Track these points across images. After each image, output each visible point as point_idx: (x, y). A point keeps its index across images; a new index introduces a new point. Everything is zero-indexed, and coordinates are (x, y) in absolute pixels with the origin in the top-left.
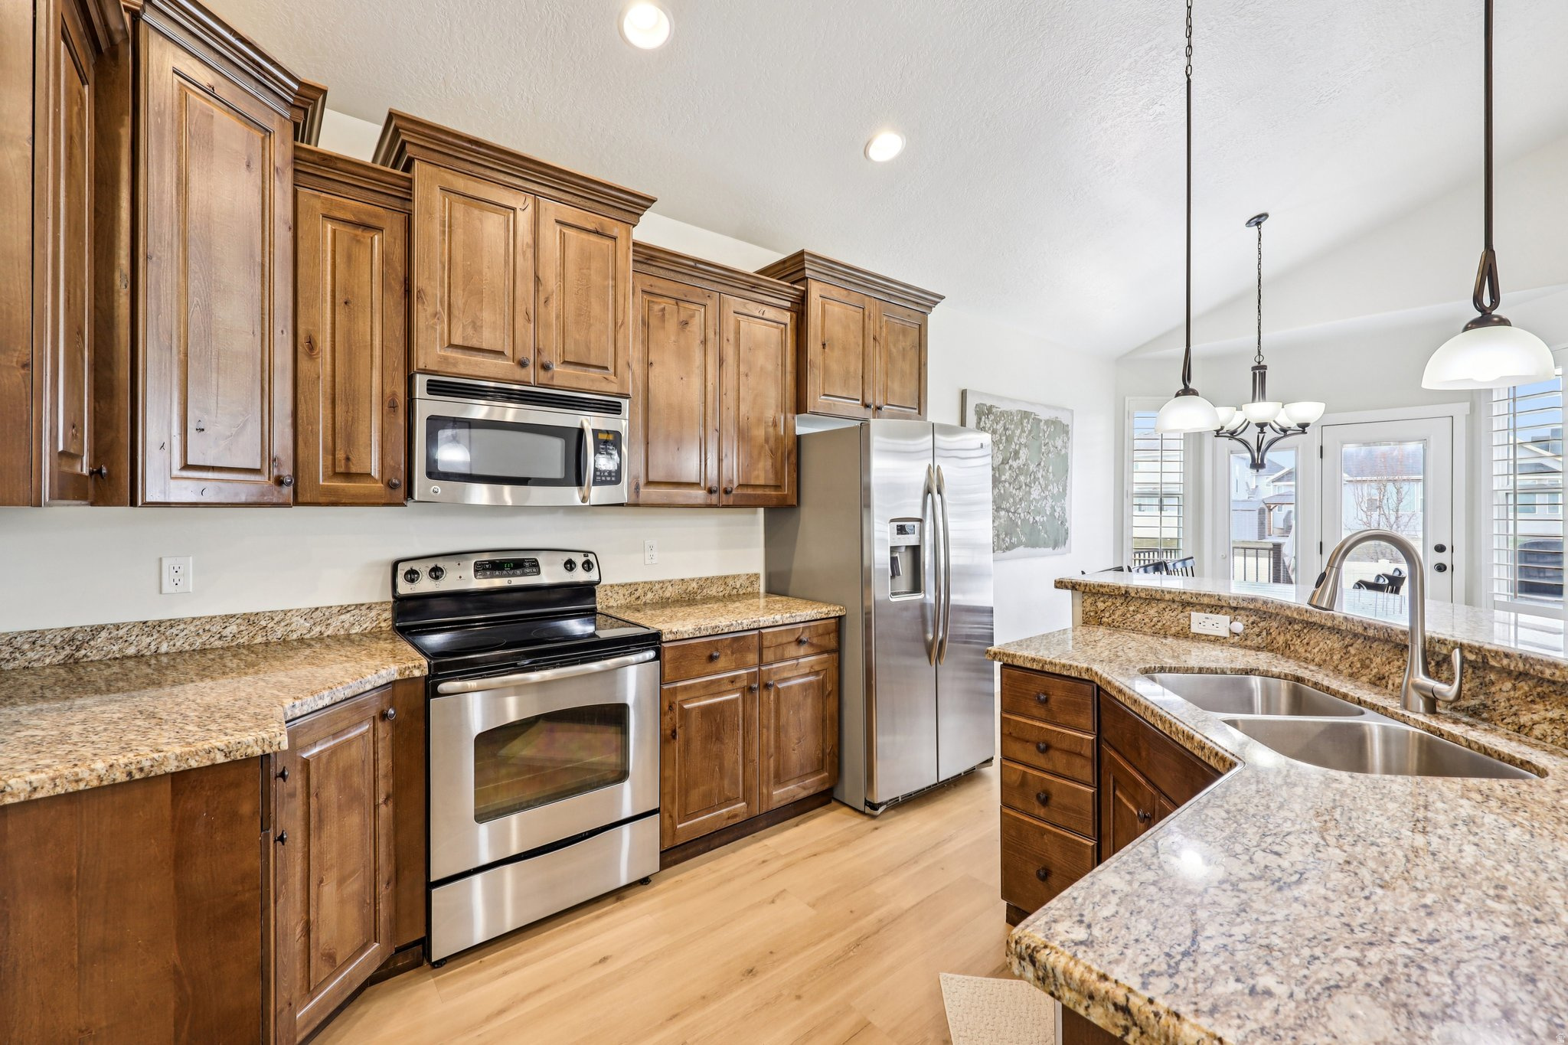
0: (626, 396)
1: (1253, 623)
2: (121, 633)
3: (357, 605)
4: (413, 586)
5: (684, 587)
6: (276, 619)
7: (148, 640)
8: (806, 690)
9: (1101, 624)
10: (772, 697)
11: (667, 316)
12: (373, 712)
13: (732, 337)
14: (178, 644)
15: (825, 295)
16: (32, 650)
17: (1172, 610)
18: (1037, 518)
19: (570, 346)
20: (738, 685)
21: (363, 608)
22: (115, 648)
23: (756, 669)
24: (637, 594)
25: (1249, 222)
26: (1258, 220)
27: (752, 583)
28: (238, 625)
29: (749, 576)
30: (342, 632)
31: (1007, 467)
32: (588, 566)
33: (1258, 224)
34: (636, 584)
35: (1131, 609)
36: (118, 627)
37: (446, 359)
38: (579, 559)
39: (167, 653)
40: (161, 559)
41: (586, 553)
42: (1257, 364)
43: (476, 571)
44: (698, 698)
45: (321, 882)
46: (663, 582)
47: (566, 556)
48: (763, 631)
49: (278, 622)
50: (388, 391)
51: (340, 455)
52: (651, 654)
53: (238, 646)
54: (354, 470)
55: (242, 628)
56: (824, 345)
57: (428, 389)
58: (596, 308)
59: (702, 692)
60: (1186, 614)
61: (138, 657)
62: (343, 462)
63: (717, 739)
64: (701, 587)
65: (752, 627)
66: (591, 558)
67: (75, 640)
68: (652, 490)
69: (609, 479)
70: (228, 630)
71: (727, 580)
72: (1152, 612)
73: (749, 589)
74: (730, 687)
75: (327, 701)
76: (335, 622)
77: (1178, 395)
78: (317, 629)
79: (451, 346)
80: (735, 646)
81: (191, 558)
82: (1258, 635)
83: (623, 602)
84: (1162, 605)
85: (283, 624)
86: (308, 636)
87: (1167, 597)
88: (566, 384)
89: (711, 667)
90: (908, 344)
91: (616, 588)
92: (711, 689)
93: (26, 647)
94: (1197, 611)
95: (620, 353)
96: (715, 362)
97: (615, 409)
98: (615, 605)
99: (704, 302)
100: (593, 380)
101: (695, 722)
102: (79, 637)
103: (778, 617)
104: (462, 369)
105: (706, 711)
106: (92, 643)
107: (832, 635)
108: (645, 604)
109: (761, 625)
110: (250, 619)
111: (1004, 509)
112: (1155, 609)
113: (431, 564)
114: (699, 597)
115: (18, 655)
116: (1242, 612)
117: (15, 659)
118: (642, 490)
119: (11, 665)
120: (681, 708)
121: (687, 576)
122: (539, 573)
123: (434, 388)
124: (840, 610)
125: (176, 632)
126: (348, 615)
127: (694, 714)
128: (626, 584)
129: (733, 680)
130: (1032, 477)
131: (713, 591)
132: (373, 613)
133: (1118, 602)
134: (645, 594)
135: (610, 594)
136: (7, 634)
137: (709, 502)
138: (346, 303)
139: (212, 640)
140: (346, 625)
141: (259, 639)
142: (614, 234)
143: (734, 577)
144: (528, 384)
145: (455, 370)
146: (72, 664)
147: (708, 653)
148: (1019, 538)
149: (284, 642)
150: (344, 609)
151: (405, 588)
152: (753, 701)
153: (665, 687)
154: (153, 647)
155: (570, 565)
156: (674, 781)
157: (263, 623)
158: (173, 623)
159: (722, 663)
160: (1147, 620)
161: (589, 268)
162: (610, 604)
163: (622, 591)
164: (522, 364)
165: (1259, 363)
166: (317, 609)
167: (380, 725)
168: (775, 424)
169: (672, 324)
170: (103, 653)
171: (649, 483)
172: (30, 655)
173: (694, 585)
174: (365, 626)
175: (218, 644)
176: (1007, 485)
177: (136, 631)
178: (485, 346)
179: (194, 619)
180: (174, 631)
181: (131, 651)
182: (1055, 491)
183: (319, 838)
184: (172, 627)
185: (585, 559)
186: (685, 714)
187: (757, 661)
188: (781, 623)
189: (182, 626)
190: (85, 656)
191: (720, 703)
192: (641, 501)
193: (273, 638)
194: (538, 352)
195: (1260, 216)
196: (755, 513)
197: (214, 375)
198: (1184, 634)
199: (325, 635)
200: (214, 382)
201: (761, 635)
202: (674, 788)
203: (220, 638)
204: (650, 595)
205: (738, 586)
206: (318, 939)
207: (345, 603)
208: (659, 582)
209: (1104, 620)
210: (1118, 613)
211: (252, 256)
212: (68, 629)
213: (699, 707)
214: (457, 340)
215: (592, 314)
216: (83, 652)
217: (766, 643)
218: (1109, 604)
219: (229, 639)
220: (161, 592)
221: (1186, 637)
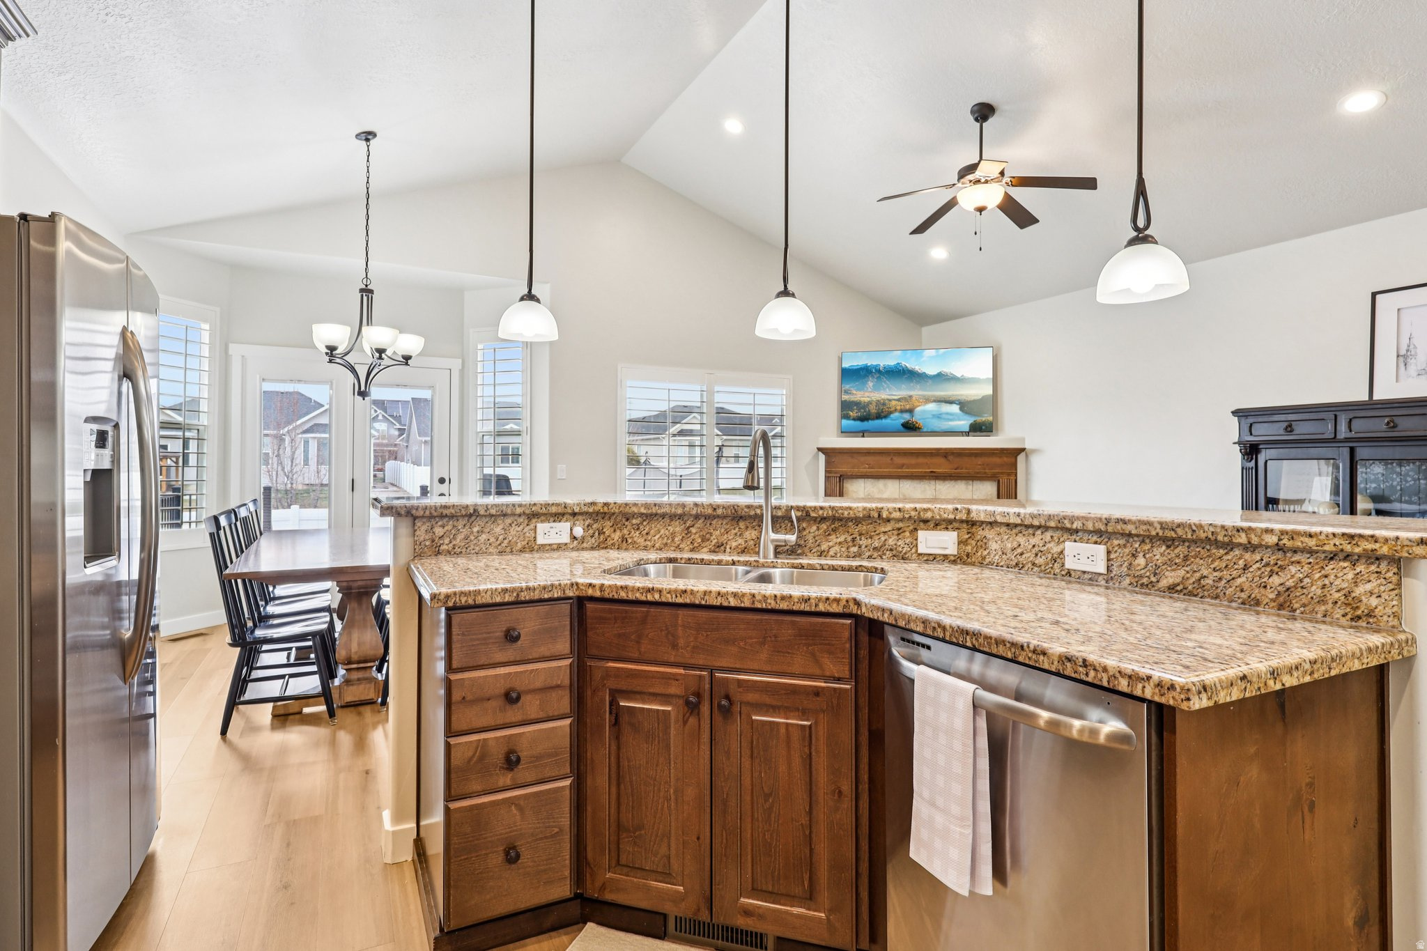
1: (588, 526)
9: (439, 553)
17: (518, 525)
25: (357, 136)
26: (368, 136)
33: (367, 140)
35: (475, 530)
42: (364, 287)
60: (532, 526)
72: (498, 530)
77: (522, 299)
82: (592, 537)
84: (508, 521)
87: (518, 511)
94: (542, 522)
112: (501, 527)
116: (580, 517)
133: (460, 524)
160: (492, 540)
165: (366, 286)
195: (370, 133)
198: (531, 547)
209: (444, 547)
210: (460, 537)
218: (449, 527)
221: (532, 550)
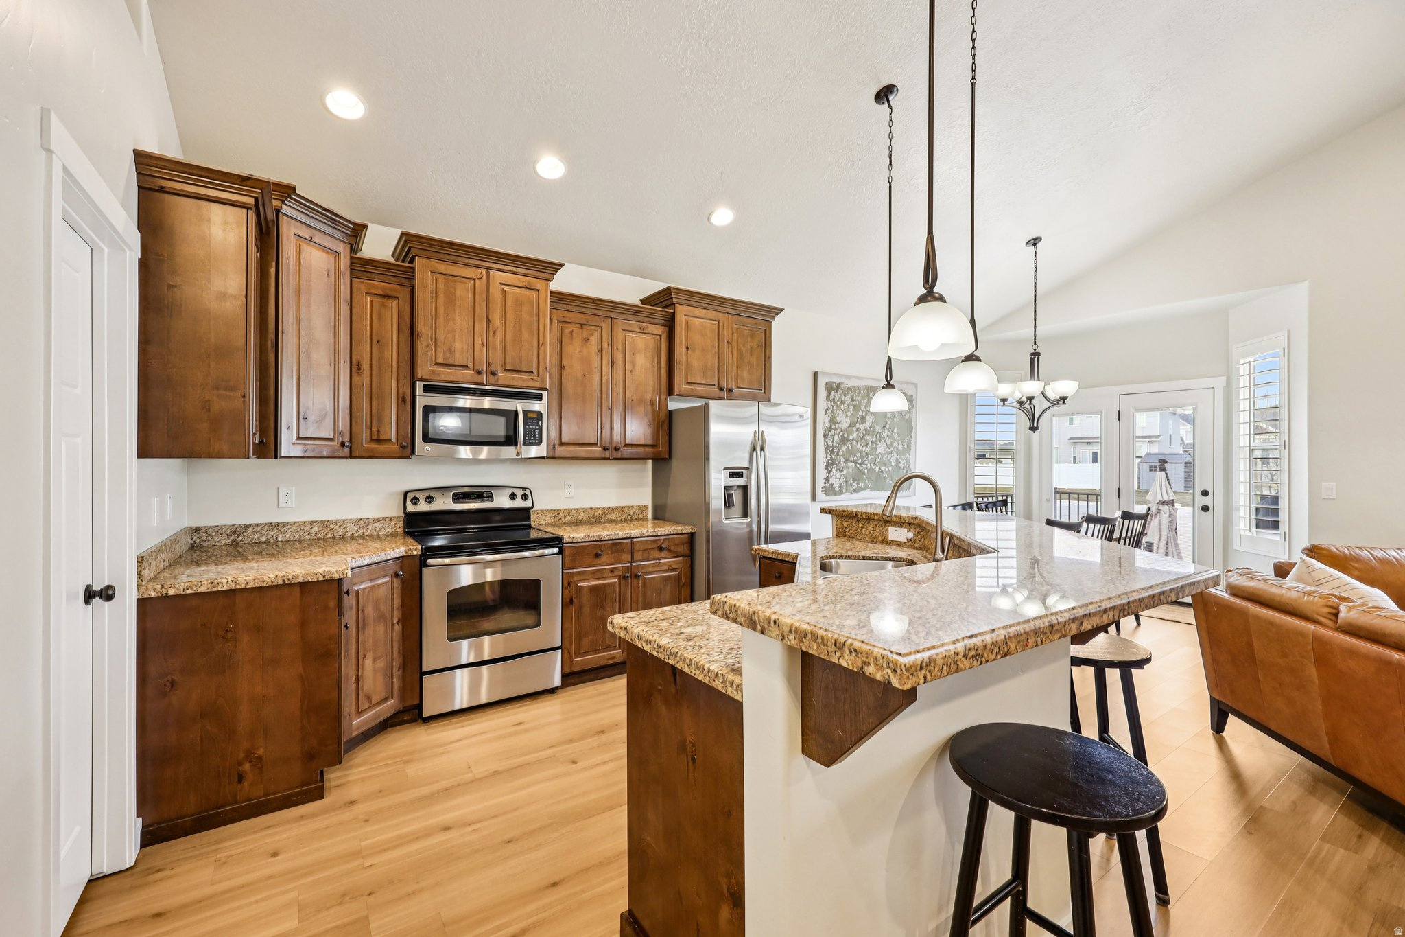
0: (545, 389)
1: (918, 533)
2: (259, 528)
3: (383, 518)
4: (415, 507)
5: (592, 513)
6: (339, 524)
7: (272, 533)
8: (666, 581)
9: (845, 536)
10: (640, 583)
11: (574, 335)
12: (391, 572)
13: (620, 348)
14: (288, 536)
15: (689, 314)
16: (217, 536)
17: (880, 526)
18: (883, 468)
19: (508, 359)
20: (616, 574)
21: (387, 519)
22: (256, 537)
23: (629, 564)
24: (559, 517)
25: (1028, 243)
26: (1035, 242)
27: (642, 512)
28: (319, 527)
29: (640, 507)
30: (375, 534)
31: (855, 429)
32: (525, 497)
33: (1035, 245)
34: (558, 510)
35: (860, 526)
36: (257, 525)
37: (433, 372)
38: (519, 493)
39: (281, 541)
40: (278, 489)
41: (524, 489)
42: (1033, 351)
43: (453, 499)
44: (588, 580)
45: (365, 657)
46: (577, 509)
47: (510, 491)
48: (634, 540)
49: (340, 526)
50: (401, 391)
51: (374, 429)
52: (556, 550)
53: (318, 539)
54: (382, 438)
55: (321, 529)
56: (687, 348)
57: (423, 390)
58: (525, 335)
59: (590, 577)
60: (886, 528)
61: (267, 542)
62: (376, 433)
63: (601, 607)
64: (604, 514)
65: (625, 536)
66: (527, 492)
67: (238, 531)
68: (564, 448)
69: (534, 441)
70: (313, 529)
71: (624, 509)
72: (870, 527)
73: (640, 516)
74: (610, 575)
75: (367, 562)
76: (371, 527)
78: (361, 531)
79: (437, 364)
80: (614, 548)
81: (294, 489)
82: (920, 540)
83: (550, 521)
84: (875, 523)
85: (342, 527)
86: (356, 535)
87: (876, 517)
88: (507, 383)
89: (597, 561)
90: (755, 344)
91: (545, 512)
92: (596, 575)
93: (214, 534)
94: (892, 526)
95: (541, 363)
96: (608, 364)
97: (539, 397)
98: (544, 523)
99: (600, 324)
100: (524, 380)
101: (586, 597)
102: (239, 530)
103: (645, 531)
104: (443, 377)
105: (594, 589)
106: (245, 534)
107: (685, 546)
108: (565, 523)
109: (632, 535)
110: (325, 524)
111: (851, 461)
112: (872, 526)
113: (427, 494)
114: (603, 520)
115: (210, 538)
116: (913, 526)
117: (208, 540)
118: (558, 449)
119: (207, 544)
120: (576, 585)
121: (594, 505)
122: (493, 501)
123: (427, 389)
124: (692, 529)
125: (286, 530)
126: (379, 523)
127: (585, 589)
128: (552, 510)
129: (612, 570)
130: (878, 436)
131: (614, 517)
132: (393, 523)
133: (854, 521)
134: (565, 517)
135: (541, 516)
136: (205, 527)
137: (604, 456)
138: (378, 342)
139: (305, 535)
140: (378, 529)
141: (329, 536)
142: (537, 288)
143: (629, 507)
144: (483, 384)
145: (438, 378)
146: (235, 544)
147: (595, 552)
148: (865, 483)
149: (343, 538)
150: (376, 520)
151: (411, 508)
152: (627, 585)
153: (565, 571)
154: (274, 537)
155: (513, 496)
156: (572, 631)
157: (332, 526)
158: (285, 524)
159: (604, 559)
160: (868, 533)
161: (521, 311)
162: (541, 523)
163: (548, 515)
164: (479, 372)
165: (1035, 350)
166: (361, 519)
167: (395, 579)
168: (652, 403)
169: (577, 342)
170: (250, 539)
171: (562, 444)
172: (216, 538)
173: (600, 512)
174: (388, 530)
175: (308, 537)
176: (854, 443)
177: (266, 528)
178: (456, 363)
179: (295, 522)
180: (285, 529)
181: (264, 539)
182: (900, 447)
184: (284, 526)
185: (523, 493)
186: (579, 590)
187: (630, 559)
188: (646, 535)
189: (289, 527)
190: (242, 540)
191: (603, 584)
192: (557, 455)
193: (337, 535)
194: (489, 364)
195: (1035, 239)
196: (646, 463)
197: (312, 389)
198: (886, 542)
199: (366, 534)
200: (312, 391)
201: (632, 542)
202: (571, 635)
203: (309, 534)
204: (568, 518)
205: (632, 513)
206: (363, 686)
207: (377, 516)
208: (575, 509)
209: (847, 533)
210: (854, 529)
212: (233, 525)
213: (588, 586)
214: (440, 360)
215: (523, 339)
216: (240, 538)
217: (636, 548)
218: (849, 523)
219: (313, 535)
220: (278, 507)
221: (887, 543)
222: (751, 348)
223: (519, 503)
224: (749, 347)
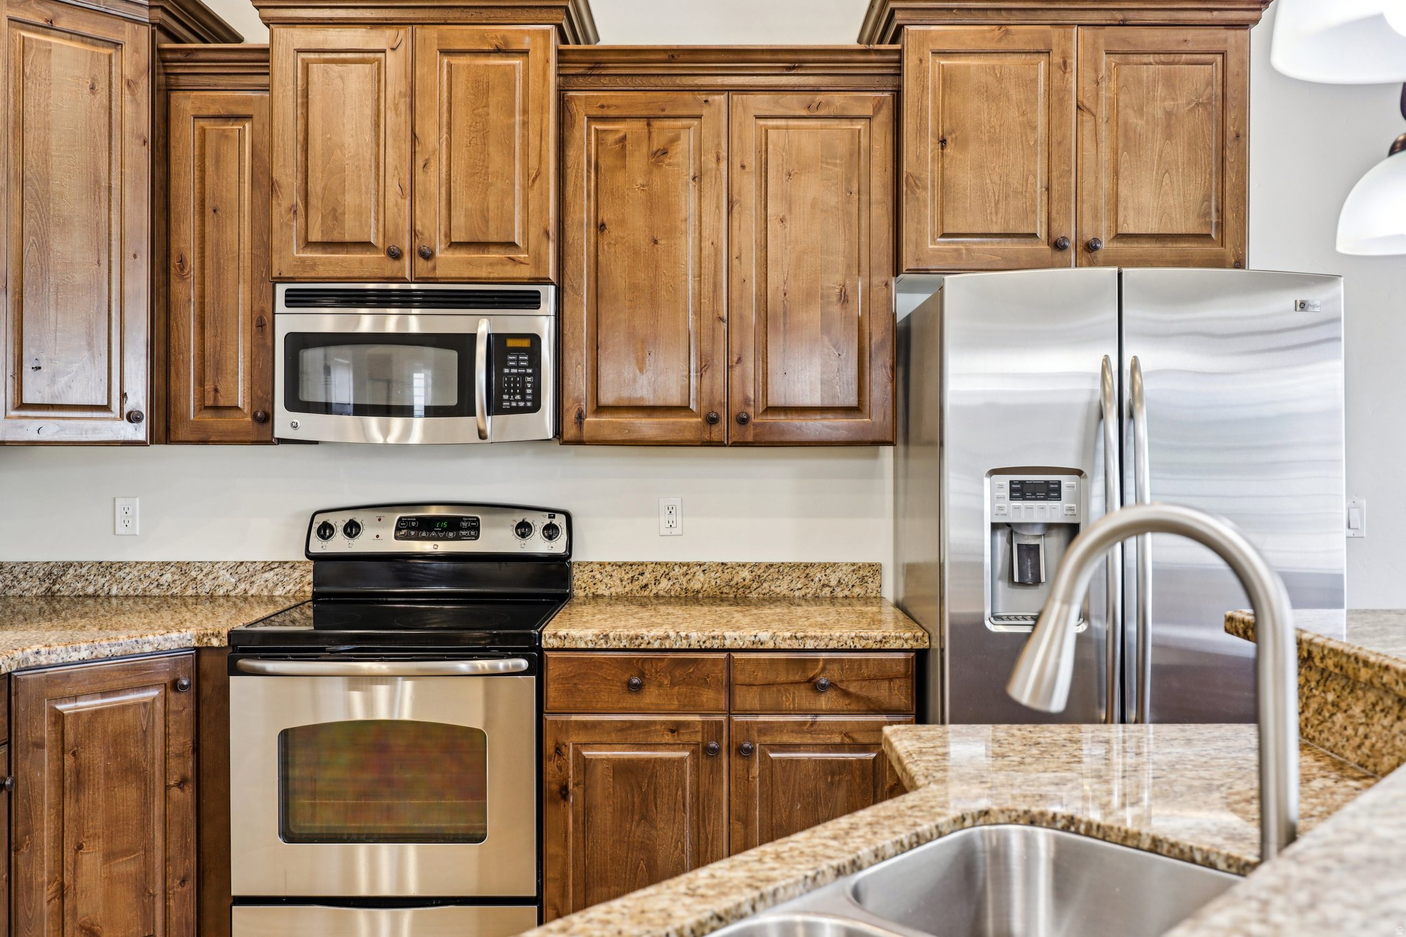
0: (546, 281)
2: (84, 571)
3: (280, 562)
4: (324, 543)
5: (727, 576)
6: (205, 571)
7: (103, 580)
8: (833, 774)
10: (756, 771)
11: (629, 147)
12: (165, 679)
13: (752, 162)
14: (125, 588)
15: (946, 47)
16: (25, 579)
17: (1386, 711)
19: (459, 220)
20: (685, 738)
21: (287, 566)
22: (79, 586)
23: (723, 718)
24: (643, 581)
27: (863, 580)
28: (173, 574)
29: (856, 568)
30: (266, 593)
32: (550, 531)
34: (642, 564)
36: (81, 565)
37: (303, 260)
38: (539, 522)
39: (116, 596)
40: (115, 499)
41: (552, 512)
43: (398, 529)
44: (610, 745)
45: (80, 847)
46: (688, 565)
47: (519, 517)
48: (737, 656)
49: (207, 574)
50: (256, 308)
51: (209, 386)
52: (524, 664)
53: (172, 596)
54: (222, 403)
55: (176, 577)
56: (943, 142)
57: (286, 301)
58: (496, 160)
59: (614, 737)
61: (95, 596)
62: (212, 393)
63: (644, 817)
64: (758, 579)
65: (708, 645)
66: (560, 521)
67: (54, 573)
68: (605, 419)
69: (522, 404)
70: (164, 578)
71: (811, 571)
73: (857, 590)
74: (668, 738)
76: (260, 579)
78: (242, 586)
79: (309, 244)
80: (678, 673)
81: (138, 501)
83: (620, 590)
85: (211, 577)
86: (233, 593)
88: (454, 274)
89: (631, 700)
90: (1182, 101)
91: (608, 568)
92: (626, 734)
93: (21, 576)
95: (534, 220)
96: (718, 207)
97: (532, 301)
98: (607, 593)
99: (697, 112)
100: (492, 264)
101: (602, 783)
102: (55, 571)
103: (764, 635)
104: (322, 272)
105: (623, 769)
106: (63, 578)
107: (898, 683)
108: (657, 596)
109: (728, 644)
110: (183, 568)
113: (347, 517)
114: (754, 595)
115: (15, 583)
117: (14, 586)
118: (590, 419)
119: (12, 592)
120: (578, 754)
121: (730, 559)
122: (477, 537)
123: (296, 299)
124: (916, 639)
125: (123, 575)
126: (272, 573)
127: (599, 768)
128: (625, 563)
129: (675, 728)
131: (782, 588)
132: (297, 574)
134: (657, 582)
135: (598, 576)
136: (9, 563)
137: (706, 437)
138: (215, 211)
139: (151, 587)
140: (270, 585)
141: (190, 592)
142: (525, 47)
143: (825, 567)
144: (402, 280)
145: (313, 274)
146: (50, 596)
147: (626, 677)
149: (212, 598)
150: (268, 566)
151: (318, 546)
152: (715, 771)
153: (546, 718)
154: (106, 589)
155: (524, 529)
156: (565, 864)
157: (194, 574)
158: (122, 565)
159: (651, 696)
161: (487, 106)
162: (600, 592)
163: (617, 574)
164: (395, 255)
166: (242, 563)
167: (172, 695)
168: (844, 298)
169: (638, 161)
170: (71, 589)
171: (600, 409)
172: (24, 584)
173: (745, 574)
174: (288, 588)
175: (156, 592)
177: (94, 571)
178: (347, 238)
179: (137, 563)
180: (121, 573)
181: (90, 590)
183: (77, 801)
184: (120, 569)
185: (547, 521)
186: (585, 766)
187: (723, 703)
188: (771, 645)
189: (127, 570)
190: (59, 590)
191: (648, 761)
192: (587, 433)
193: (203, 591)
194: (413, 232)
196: (876, 456)
197: (52, 312)
199: (250, 593)
200: (52, 319)
201: (729, 660)
202: (564, 875)
203: (158, 586)
204: (665, 584)
205: (834, 583)
206: (75, 908)
207: (270, 559)
208: (681, 565)
211: (97, 182)
212: (48, 563)
213: (608, 760)
214: (315, 236)
215: (491, 170)
216: (57, 586)
217: (740, 677)
219: (165, 587)
220: (115, 534)
222: (1168, 114)
223: (538, 545)
224: (1159, 114)
